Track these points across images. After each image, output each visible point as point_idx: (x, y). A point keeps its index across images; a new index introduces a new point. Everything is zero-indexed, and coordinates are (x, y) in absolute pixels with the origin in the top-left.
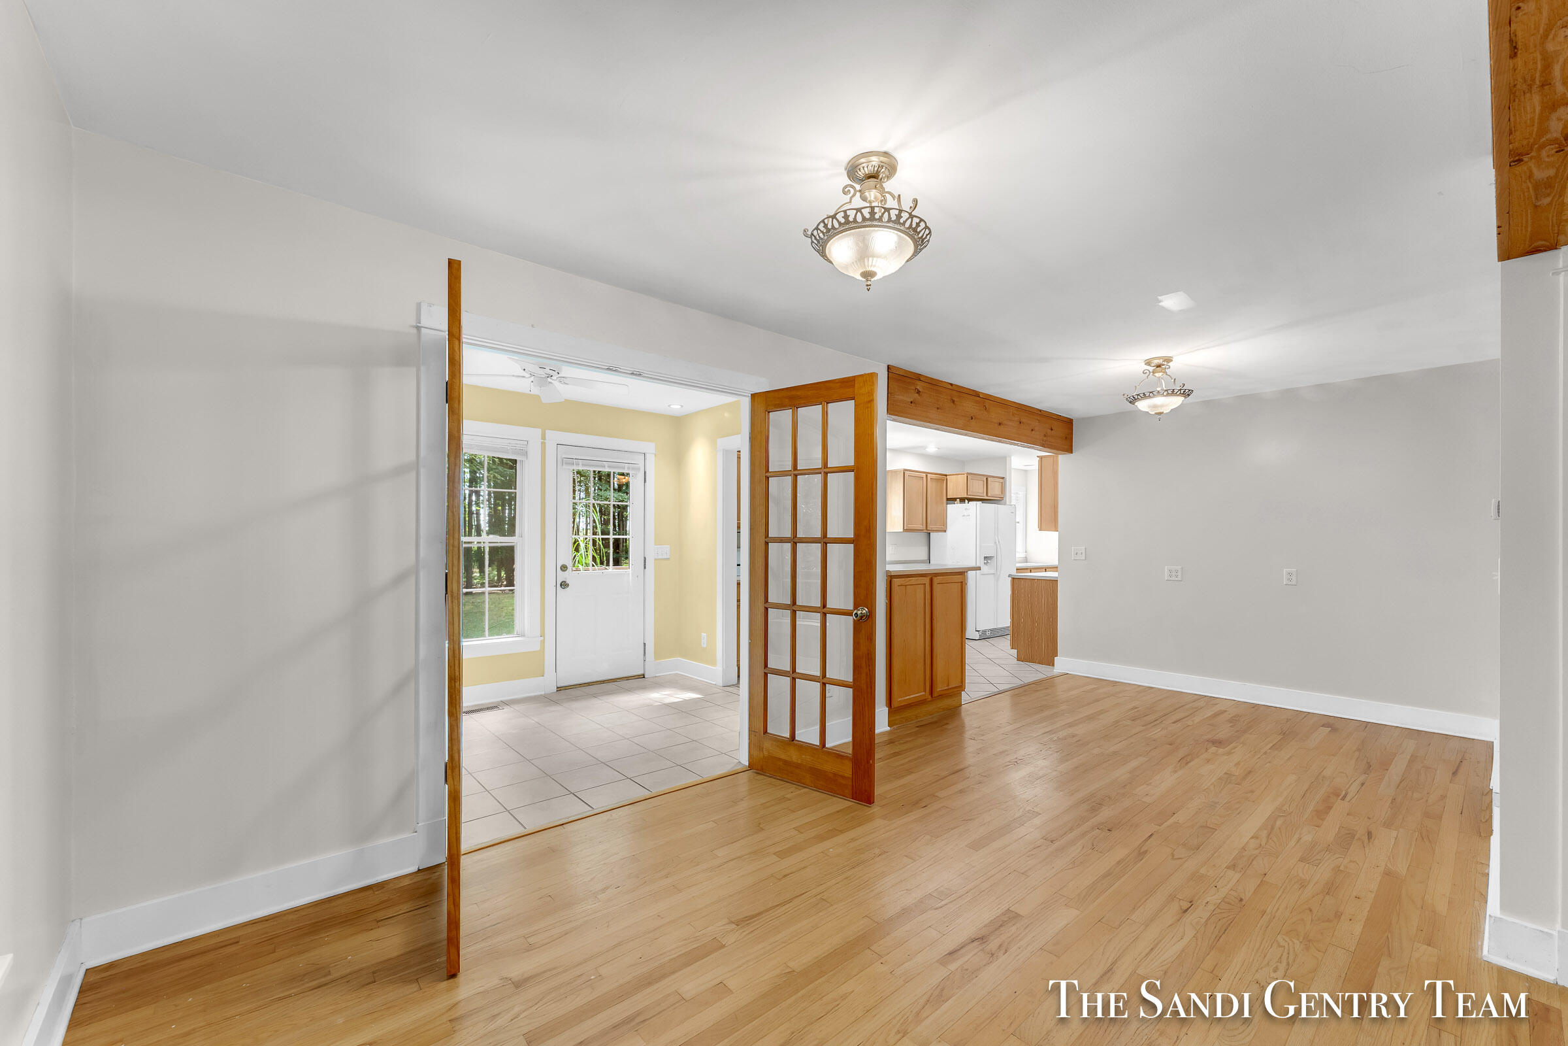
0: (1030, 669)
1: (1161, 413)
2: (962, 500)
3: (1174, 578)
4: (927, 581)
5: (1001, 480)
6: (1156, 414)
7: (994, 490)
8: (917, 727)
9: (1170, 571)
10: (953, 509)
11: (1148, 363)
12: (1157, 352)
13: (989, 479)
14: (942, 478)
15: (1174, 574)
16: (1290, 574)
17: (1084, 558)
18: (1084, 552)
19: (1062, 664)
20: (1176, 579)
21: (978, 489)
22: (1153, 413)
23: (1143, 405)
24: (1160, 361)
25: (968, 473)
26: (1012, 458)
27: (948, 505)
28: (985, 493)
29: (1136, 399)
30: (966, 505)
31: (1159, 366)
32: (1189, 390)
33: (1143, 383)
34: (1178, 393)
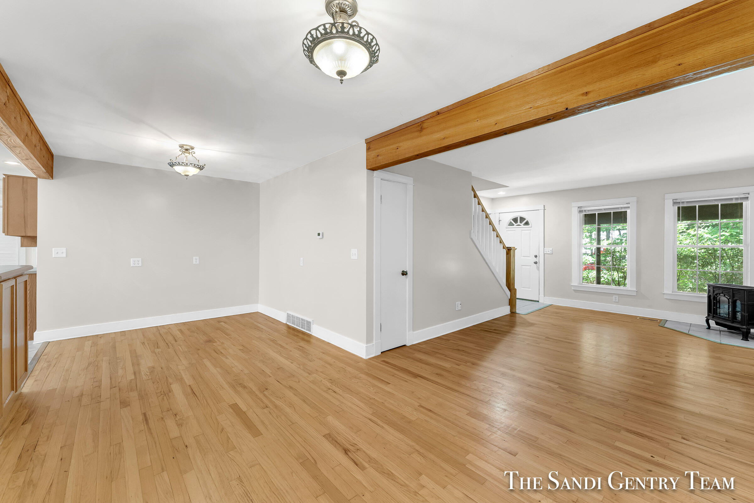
1: (187, 176)
4: (14, 282)
6: (185, 175)
11: (181, 146)
12: (188, 142)
16: (196, 259)
22: (184, 175)
23: (178, 169)
24: (188, 147)
31: (187, 150)
32: (203, 167)
33: (178, 157)
34: (197, 167)
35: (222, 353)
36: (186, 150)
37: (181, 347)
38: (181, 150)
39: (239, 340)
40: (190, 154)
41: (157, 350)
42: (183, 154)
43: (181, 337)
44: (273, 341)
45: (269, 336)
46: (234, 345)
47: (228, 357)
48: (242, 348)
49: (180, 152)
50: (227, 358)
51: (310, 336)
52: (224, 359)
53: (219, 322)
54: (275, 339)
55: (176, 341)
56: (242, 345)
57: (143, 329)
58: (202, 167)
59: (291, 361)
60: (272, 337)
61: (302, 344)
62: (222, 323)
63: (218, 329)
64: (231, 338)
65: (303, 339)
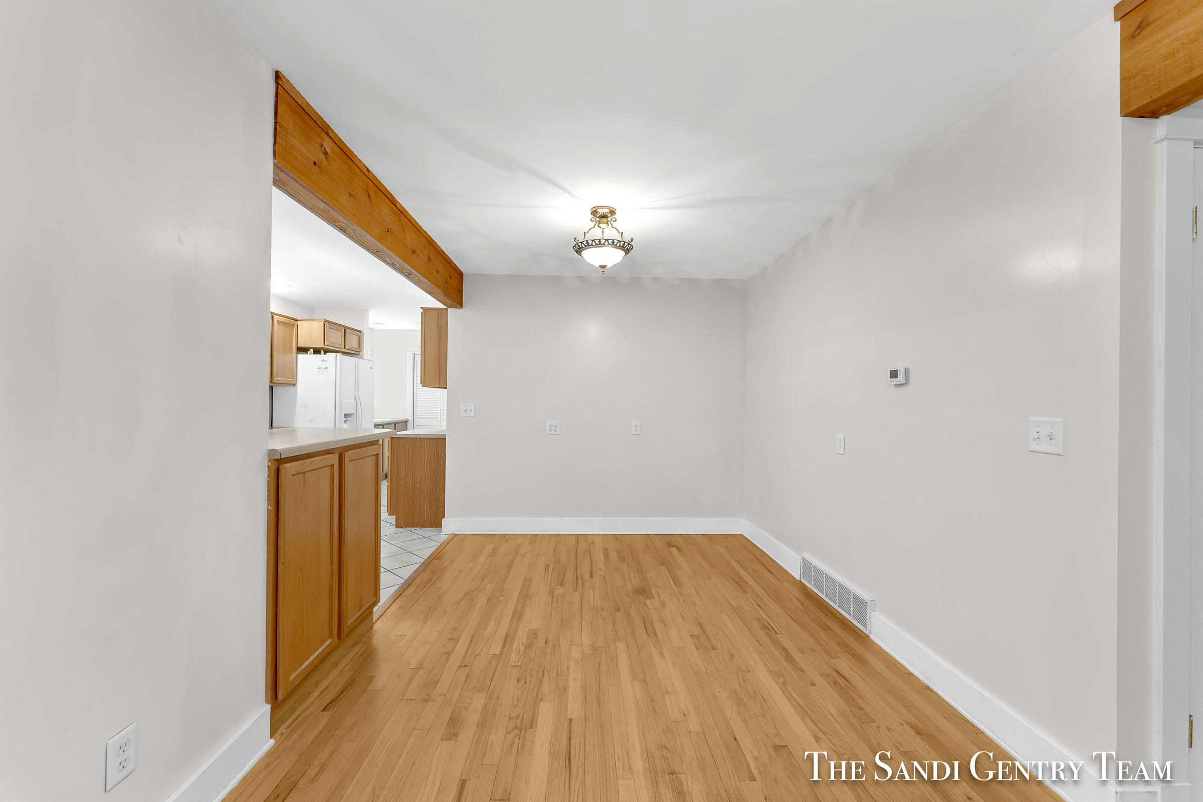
0: (416, 536)
1: (605, 269)
2: (317, 351)
3: (553, 432)
4: (334, 459)
5: (358, 334)
6: (601, 268)
7: (352, 342)
8: (325, 709)
9: (551, 426)
10: (303, 360)
11: (594, 211)
12: (606, 199)
13: (347, 330)
14: (291, 323)
15: (553, 428)
16: (636, 426)
17: (472, 415)
18: (473, 408)
19: (452, 525)
20: (555, 433)
21: (335, 339)
22: (599, 267)
23: (588, 255)
24: (606, 211)
25: (326, 321)
26: (369, 312)
27: (299, 355)
28: (343, 347)
29: (580, 248)
30: (322, 356)
31: (604, 216)
32: (629, 244)
33: (588, 233)
34: (618, 245)
35: (655, 633)
36: (602, 216)
37: (593, 591)
38: (593, 219)
39: (695, 604)
40: (609, 223)
41: (559, 591)
42: (596, 226)
43: (603, 568)
44: (767, 628)
45: (759, 610)
46: (683, 617)
47: (666, 652)
48: (697, 633)
49: (591, 222)
50: (662, 654)
51: (863, 638)
52: (655, 652)
53: (670, 545)
54: (773, 626)
55: (591, 576)
56: (700, 624)
57: (560, 535)
58: (626, 244)
59: (812, 726)
60: (765, 617)
61: (844, 664)
62: (674, 550)
63: (663, 562)
64: (681, 595)
65: (847, 649)
